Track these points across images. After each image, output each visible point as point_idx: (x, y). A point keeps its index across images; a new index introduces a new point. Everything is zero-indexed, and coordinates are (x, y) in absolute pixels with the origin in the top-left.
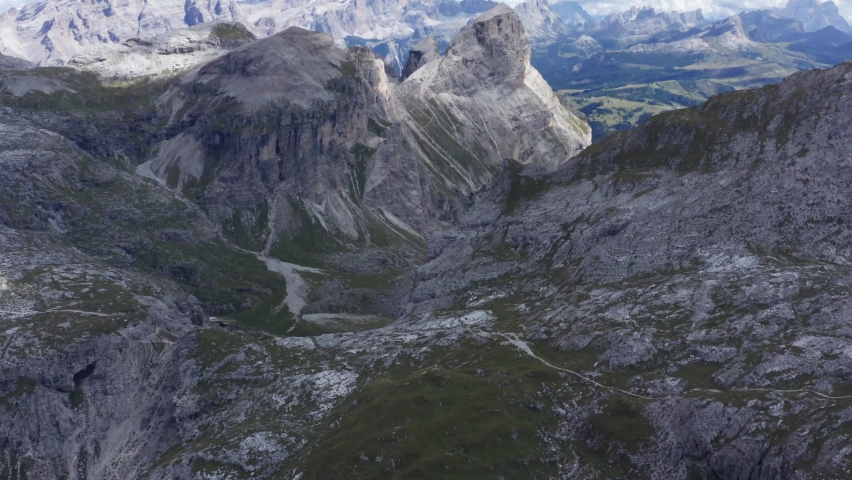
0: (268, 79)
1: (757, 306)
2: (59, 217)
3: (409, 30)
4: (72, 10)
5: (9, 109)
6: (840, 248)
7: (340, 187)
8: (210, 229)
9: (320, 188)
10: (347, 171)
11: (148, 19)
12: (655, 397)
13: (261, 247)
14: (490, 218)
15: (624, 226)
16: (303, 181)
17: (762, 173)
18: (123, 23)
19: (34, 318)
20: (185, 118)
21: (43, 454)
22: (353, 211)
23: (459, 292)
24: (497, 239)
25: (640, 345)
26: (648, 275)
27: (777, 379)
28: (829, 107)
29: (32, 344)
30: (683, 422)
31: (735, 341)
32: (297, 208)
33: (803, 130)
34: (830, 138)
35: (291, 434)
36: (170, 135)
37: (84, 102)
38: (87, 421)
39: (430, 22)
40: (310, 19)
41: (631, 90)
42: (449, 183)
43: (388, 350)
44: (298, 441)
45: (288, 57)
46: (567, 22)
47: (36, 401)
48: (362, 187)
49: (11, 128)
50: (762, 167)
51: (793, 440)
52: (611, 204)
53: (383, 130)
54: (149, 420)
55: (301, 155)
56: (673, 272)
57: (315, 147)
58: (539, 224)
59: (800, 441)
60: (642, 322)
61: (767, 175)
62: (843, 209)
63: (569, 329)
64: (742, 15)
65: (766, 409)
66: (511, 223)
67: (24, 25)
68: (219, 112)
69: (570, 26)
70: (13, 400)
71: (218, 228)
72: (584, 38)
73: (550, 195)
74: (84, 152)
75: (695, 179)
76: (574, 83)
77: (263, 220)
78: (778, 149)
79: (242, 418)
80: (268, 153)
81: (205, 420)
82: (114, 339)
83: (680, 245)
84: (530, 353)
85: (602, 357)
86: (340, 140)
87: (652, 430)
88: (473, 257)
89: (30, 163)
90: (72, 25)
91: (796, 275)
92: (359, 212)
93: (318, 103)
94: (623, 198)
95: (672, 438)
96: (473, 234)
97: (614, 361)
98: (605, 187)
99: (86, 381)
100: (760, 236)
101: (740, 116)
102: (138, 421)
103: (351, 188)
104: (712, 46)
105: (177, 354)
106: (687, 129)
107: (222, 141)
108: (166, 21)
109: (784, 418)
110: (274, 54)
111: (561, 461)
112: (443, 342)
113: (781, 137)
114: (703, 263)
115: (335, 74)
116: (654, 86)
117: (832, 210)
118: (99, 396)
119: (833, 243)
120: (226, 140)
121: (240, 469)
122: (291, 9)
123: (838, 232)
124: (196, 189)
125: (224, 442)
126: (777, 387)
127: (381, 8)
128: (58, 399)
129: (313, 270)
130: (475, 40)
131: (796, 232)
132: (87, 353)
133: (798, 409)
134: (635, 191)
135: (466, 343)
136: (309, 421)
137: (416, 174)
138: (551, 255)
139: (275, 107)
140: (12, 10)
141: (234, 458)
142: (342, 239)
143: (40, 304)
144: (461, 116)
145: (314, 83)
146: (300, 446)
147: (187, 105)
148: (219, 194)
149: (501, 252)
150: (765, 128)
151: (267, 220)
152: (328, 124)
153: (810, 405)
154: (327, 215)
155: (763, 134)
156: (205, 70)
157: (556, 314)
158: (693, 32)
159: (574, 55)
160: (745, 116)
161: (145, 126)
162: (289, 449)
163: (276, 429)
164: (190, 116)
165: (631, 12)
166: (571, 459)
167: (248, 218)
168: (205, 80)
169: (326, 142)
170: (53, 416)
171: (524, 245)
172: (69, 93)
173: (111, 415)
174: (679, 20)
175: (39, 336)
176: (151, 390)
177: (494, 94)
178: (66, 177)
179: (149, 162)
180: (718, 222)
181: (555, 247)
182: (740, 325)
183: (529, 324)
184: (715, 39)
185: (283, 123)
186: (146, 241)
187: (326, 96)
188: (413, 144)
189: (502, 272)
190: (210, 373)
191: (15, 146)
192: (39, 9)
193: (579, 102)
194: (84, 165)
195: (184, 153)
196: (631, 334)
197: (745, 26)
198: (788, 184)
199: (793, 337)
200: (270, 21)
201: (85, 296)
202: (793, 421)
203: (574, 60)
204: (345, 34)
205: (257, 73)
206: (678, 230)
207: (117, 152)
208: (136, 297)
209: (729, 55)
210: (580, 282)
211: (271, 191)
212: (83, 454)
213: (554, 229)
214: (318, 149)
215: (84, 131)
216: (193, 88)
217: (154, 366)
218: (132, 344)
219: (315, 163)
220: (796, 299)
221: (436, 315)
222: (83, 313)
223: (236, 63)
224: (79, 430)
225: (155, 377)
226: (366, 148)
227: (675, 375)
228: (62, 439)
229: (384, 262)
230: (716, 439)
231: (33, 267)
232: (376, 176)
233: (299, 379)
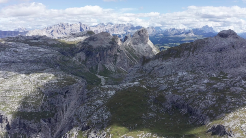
0: (98, 41)
1: (186, 80)
2: (58, 67)
3: (125, 33)
4: (57, 28)
5: (48, 47)
6: (203, 71)
7: (112, 62)
8: (87, 70)
9: (108, 62)
10: (113, 59)
11: (72, 30)
12: (167, 95)
13: (96, 73)
14: (139, 66)
15: (164, 67)
16: (104, 61)
17: (189, 58)
18: (67, 31)
19: (57, 83)
20: (82, 49)
21: (59, 106)
22: (114, 67)
23: (133, 79)
24: (141, 70)
25: (165, 87)
26: (167, 76)
27: (188, 91)
28: (202, 46)
29: (57, 87)
30: (171, 98)
31: (182, 86)
32: (103, 66)
33: (197, 50)
34: (202, 52)
35: (104, 100)
36: (79, 52)
37: (63, 45)
38: (67, 100)
39: (129, 31)
40: (105, 30)
41: (170, 45)
42: (133, 62)
43: (121, 88)
44: (105, 101)
45: (102, 37)
46: (157, 31)
47: (58, 96)
48: (116, 62)
49: (49, 50)
50: (189, 57)
51: (189, 100)
52: (161, 63)
53: (120, 51)
54: (78, 100)
55: (104, 56)
56: (172, 75)
57: (107, 54)
58: (148, 67)
59: (190, 101)
60: (166, 83)
61: (190, 58)
62: (204, 64)
63: (153, 84)
64: (193, 30)
65: (185, 96)
66: (143, 67)
67: (48, 31)
68: (89, 47)
69: (158, 32)
70: (54, 96)
71: (88, 69)
72: (161, 34)
73: (151, 62)
74: (63, 55)
75: (177, 59)
76: (158, 43)
77: (97, 68)
78: (192, 54)
79: (95, 98)
80: (98, 55)
81: (88, 99)
82: (72, 86)
83: (174, 70)
84: (146, 88)
85: (158, 88)
86: (112, 53)
87: (166, 100)
88: (136, 73)
89: (53, 57)
90: (57, 31)
91: (194, 75)
92: (115, 67)
93: (107, 46)
94: (164, 62)
95: (169, 101)
96: (136, 69)
97: (160, 89)
98: (161, 60)
99: (67, 93)
100: (188, 69)
101: (186, 48)
102: (76, 100)
103: (114, 62)
104: (187, 36)
105: (83, 89)
106: (176, 50)
107: (89, 53)
108: (76, 30)
109: (188, 97)
110: (99, 37)
111: (150, 105)
112: (131, 86)
113: (193, 52)
114: (178, 74)
115: (111, 41)
116: (175, 44)
117: (202, 64)
118: (69, 96)
119: (202, 70)
120: (90, 53)
121: (95, 106)
122: (101, 28)
123: (203, 68)
124: (84, 62)
125: (93, 102)
126: (188, 93)
127: (119, 28)
128: (62, 96)
129: (106, 77)
130: (138, 34)
131: (195, 68)
132: (67, 88)
133: (191, 96)
134: (166, 61)
135: (135, 86)
136: (107, 99)
137: (126, 60)
138: (150, 72)
139: (99, 47)
140: (45, 28)
141: (94, 104)
142: (112, 72)
143: (58, 80)
144: (135, 49)
145: (107, 42)
146: (106, 102)
147: (82, 46)
148: (89, 63)
149: (141, 72)
150: (190, 50)
151: (98, 68)
152: (109, 50)
153: (193, 95)
154: (109, 67)
155: (190, 51)
156: (85, 40)
157: (151, 82)
158: (183, 33)
159: (158, 38)
160: (187, 48)
161: (74, 50)
162: (104, 103)
163: (101, 100)
164: (83, 48)
165: (170, 29)
166: (152, 104)
167: (94, 68)
168: (86, 42)
169: (109, 53)
170: (61, 99)
171: (146, 71)
172: (60, 44)
173: (71, 99)
174: (180, 31)
175: (58, 85)
176: (78, 95)
177: (142, 45)
178: (60, 59)
179: (75, 57)
180: (181, 67)
181: (151, 71)
182: (183, 84)
183: (146, 84)
184: (187, 34)
185: (101, 50)
186: (75, 71)
187: (109, 45)
188: (126, 54)
189: (141, 75)
190: (89, 91)
191: (50, 54)
192: (51, 28)
193: (159, 47)
194: (63, 57)
195: (82, 55)
196: (163, 85)
197: (193, 32)
198: (194, 60)
199: (192, 85)
200: (97, 31)
201: (66, 79)
202: (190, 98)
203: (158, 39)
204: (112, 33)
205: (96, 40)
206: (173, 68)
207: (69, 55)
208: (75, 79)
209: (190, 38)
210: (155, 77)
211: (98, 63)
212: (66, 106)
213: (151, 68)
214: (107, 55)
215: (63, 51)
216: (84, 43)
217: (79, 91)
218: (75, 87)
219: (107, 57)
220: (194, 79)
221: (130, 82)
222: (66, 82)
223: (92, 38)
224: (65, 102)
225: (79, 93)
226: (117, 55)
227: (171, 91)
228: (63, 103)
229: (120, 76)
230: (177, 101)
231: (56, 74)
232: (119, 60)
233: (105, 92)
